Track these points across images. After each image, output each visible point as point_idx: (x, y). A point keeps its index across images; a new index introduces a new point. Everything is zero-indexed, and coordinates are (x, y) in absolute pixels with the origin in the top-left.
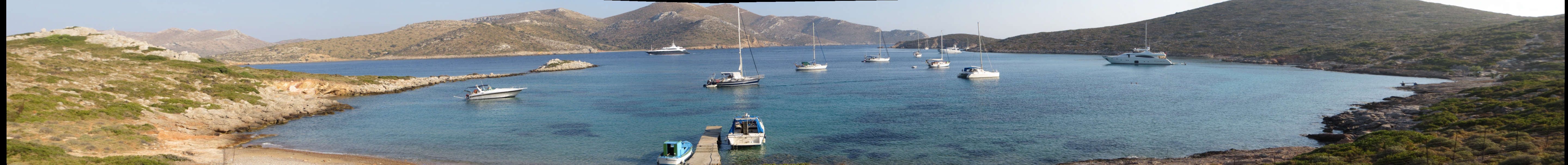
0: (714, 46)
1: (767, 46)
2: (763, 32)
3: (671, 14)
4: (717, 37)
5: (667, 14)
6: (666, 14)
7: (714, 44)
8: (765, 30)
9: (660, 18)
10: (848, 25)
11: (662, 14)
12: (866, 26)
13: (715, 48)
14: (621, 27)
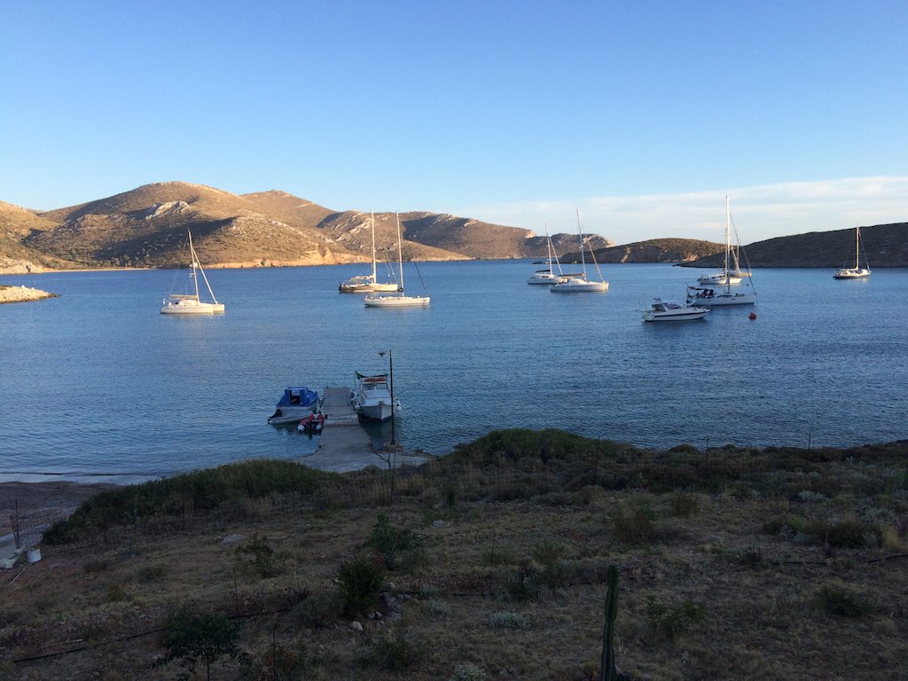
0: (258, 262)
1: (348, 262)
2: (340, 239)
3: (177, 205)
4: (263, 247)
5: (170, 206)
6: (168, 205)
7: (257, 258)
8: (343, 235)
9: (157, 213)
10: (481, 227)
11: (161, 205)
12: (511, 228)
13: (260, 265)
14: (84, 226)
